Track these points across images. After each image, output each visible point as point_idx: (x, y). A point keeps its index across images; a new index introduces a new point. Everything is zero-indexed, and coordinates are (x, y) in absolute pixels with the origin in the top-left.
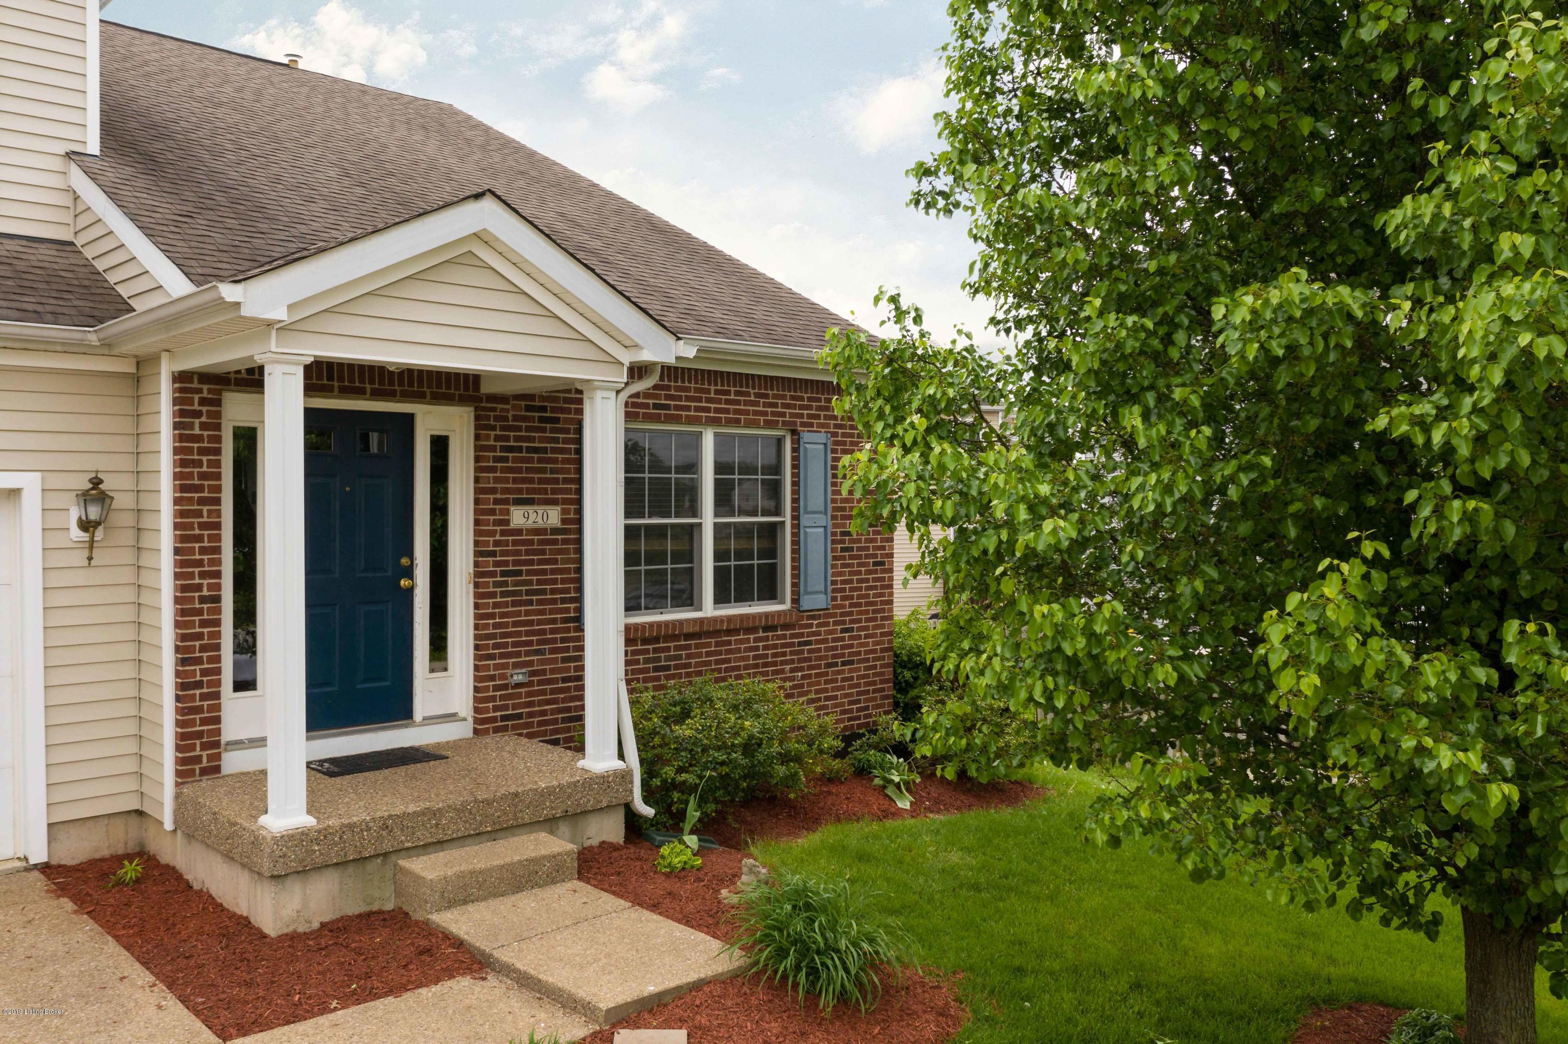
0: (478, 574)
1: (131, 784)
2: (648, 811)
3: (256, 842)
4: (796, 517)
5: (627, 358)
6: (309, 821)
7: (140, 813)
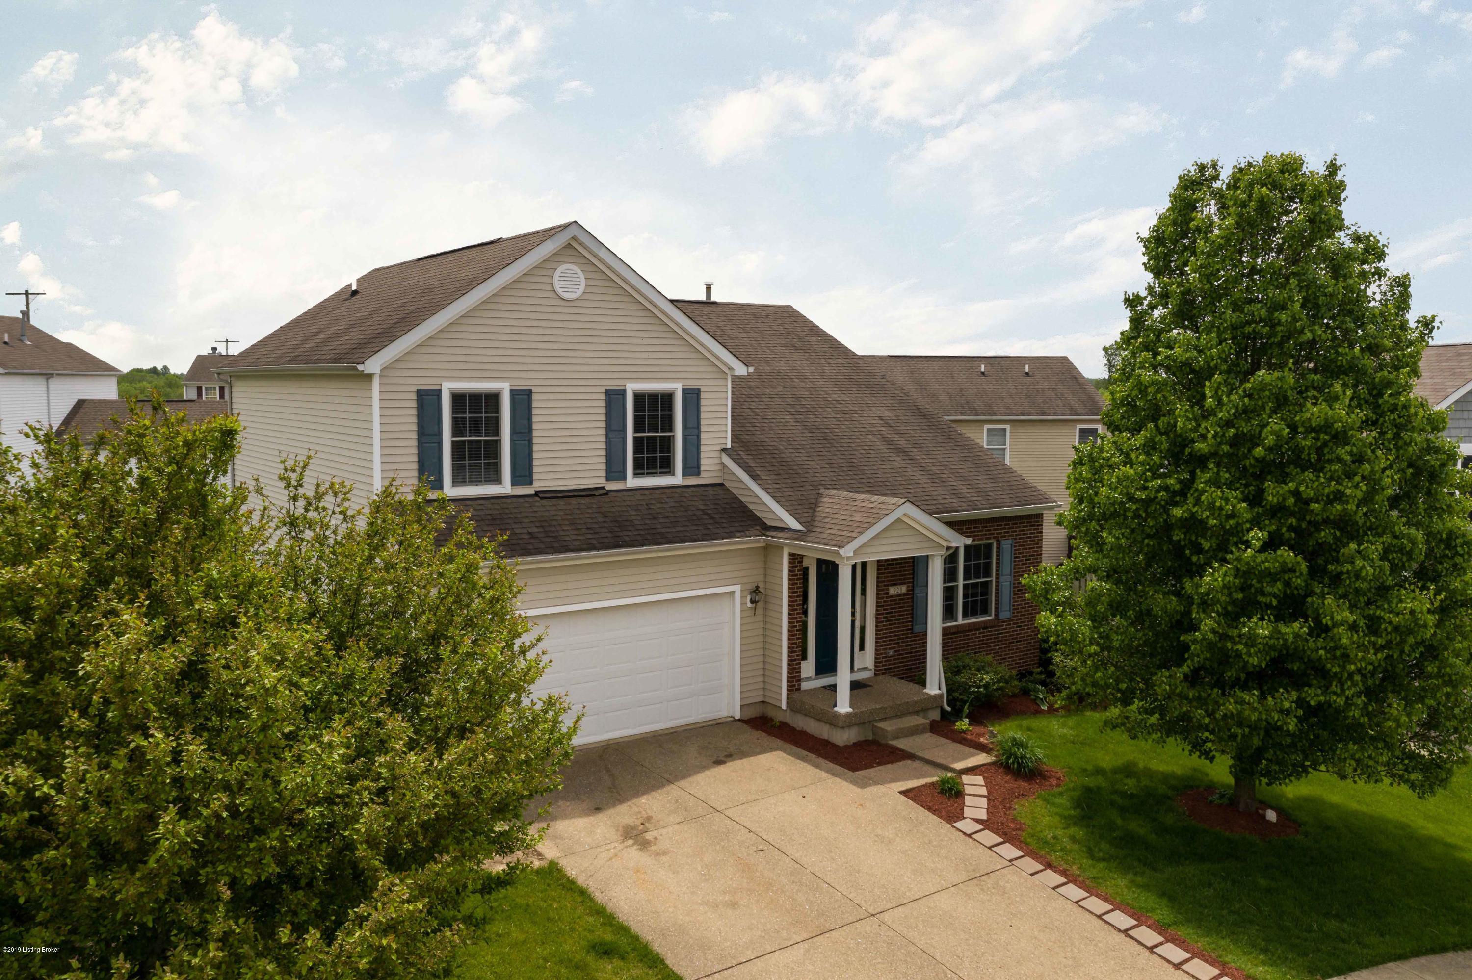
0: (877, 614)
1: (761, 692)
2: (949, 709)
3: (837, 715)
4: (997, 578)
5: (945, 544)
6: (851, 710)
7: (763, 702)
